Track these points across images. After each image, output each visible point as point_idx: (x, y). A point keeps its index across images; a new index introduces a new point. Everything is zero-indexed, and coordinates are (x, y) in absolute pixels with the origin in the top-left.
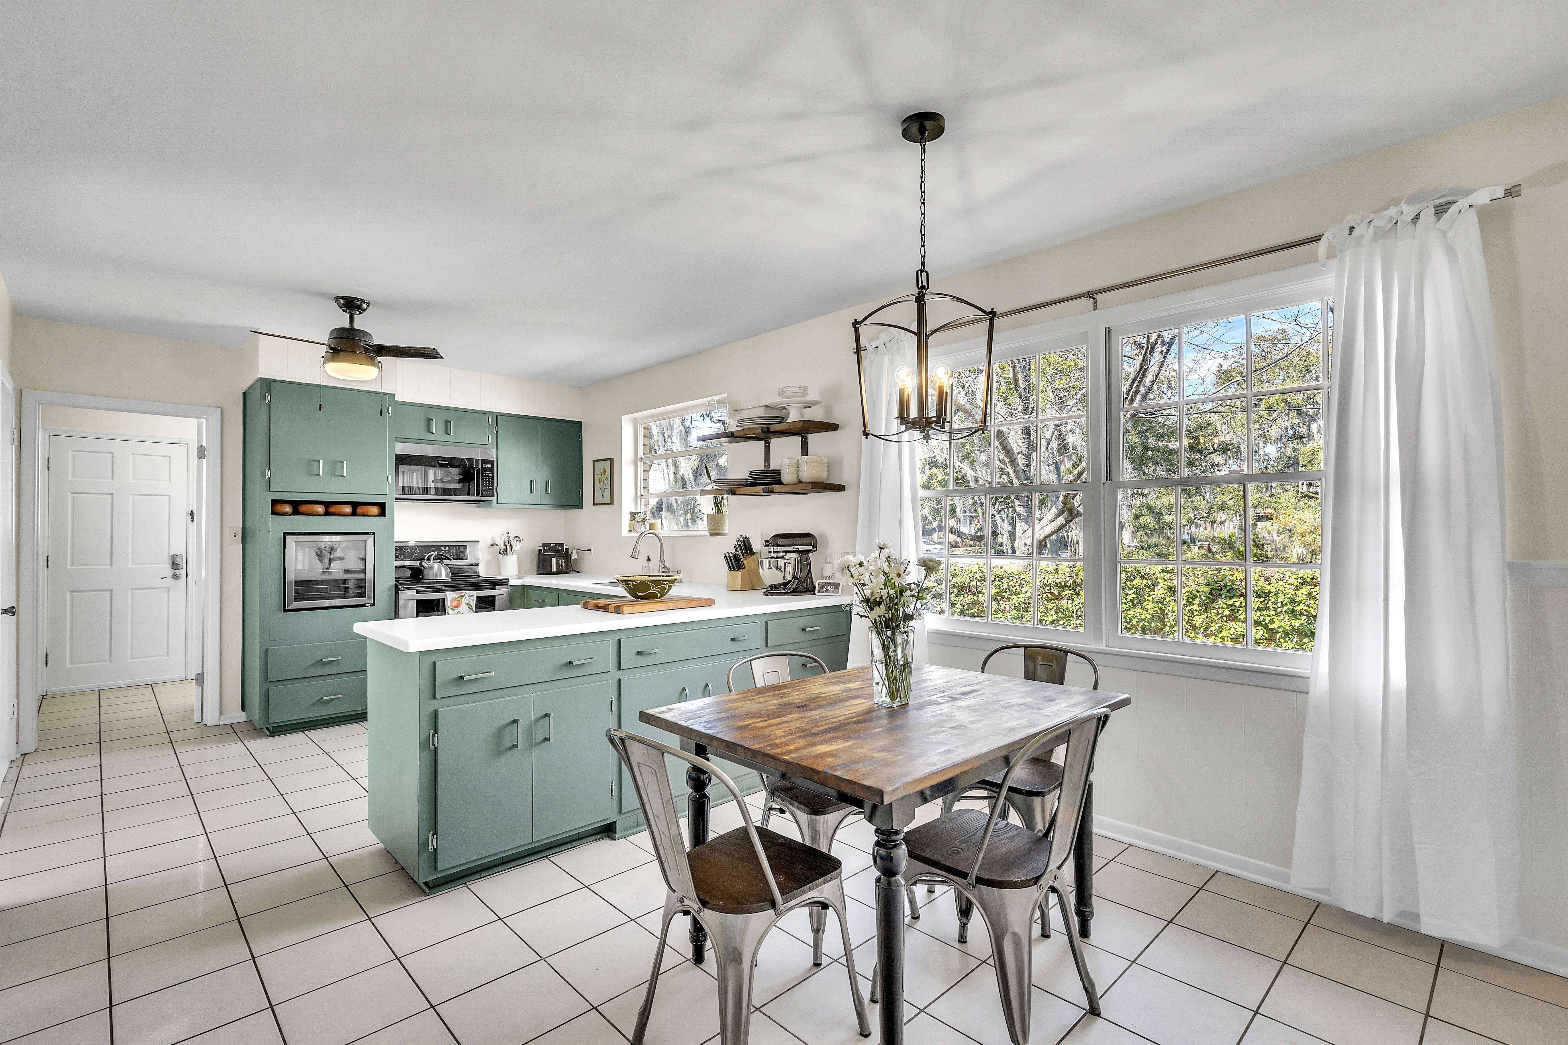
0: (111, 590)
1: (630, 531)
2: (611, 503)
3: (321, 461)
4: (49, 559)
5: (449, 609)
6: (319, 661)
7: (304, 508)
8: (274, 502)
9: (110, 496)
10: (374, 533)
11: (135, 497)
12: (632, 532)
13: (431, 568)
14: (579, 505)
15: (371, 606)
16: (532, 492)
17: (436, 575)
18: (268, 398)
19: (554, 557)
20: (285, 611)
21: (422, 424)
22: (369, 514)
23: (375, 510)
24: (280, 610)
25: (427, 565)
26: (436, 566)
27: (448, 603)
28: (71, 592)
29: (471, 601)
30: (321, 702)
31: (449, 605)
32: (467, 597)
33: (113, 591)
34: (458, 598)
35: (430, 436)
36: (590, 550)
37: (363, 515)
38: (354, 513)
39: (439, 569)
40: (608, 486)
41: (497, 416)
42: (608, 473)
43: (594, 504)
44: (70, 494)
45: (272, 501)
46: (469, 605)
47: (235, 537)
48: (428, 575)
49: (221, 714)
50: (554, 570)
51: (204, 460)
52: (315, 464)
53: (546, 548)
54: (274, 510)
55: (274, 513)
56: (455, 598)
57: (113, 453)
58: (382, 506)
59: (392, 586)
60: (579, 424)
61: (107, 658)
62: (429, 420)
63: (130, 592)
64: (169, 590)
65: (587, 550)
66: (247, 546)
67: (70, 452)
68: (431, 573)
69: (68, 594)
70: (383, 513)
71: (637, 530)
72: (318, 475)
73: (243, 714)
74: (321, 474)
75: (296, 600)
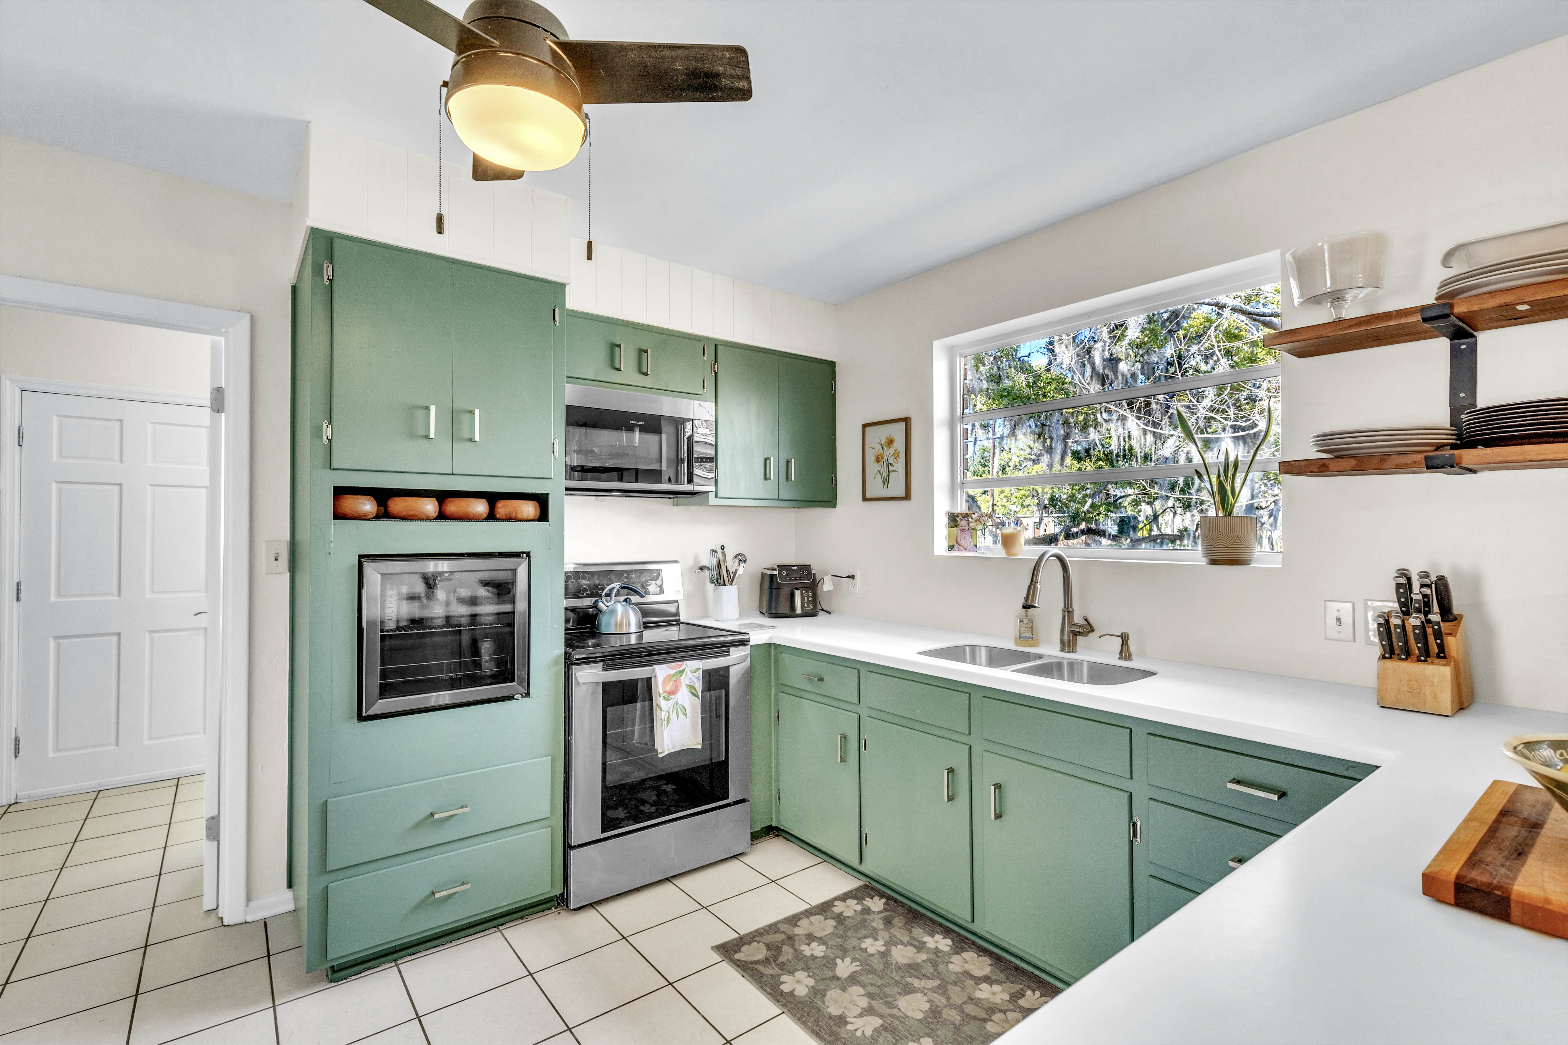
0: (119, 634)
1: (951, 548)
2: (907, 497)
3: (433, 408)
4: (23, 588)
5: (661, 699)
6: (427, 818)
7: (397, 505)
8: (340, 492)
9: (117, 488)
10: (528, 554)
11: (157, 489)
12: (956, 548)
13: (613, 612)
14: (830, 501)
15: (522, 697)
16: (766, 478)
17: (621, 625)
18: (328, 272)
19: (797, 589)
20: (361, 718)
21: (600, 355)
22: (519, 516)
23: (529, 509)
24: (352, 718)
25: (605, 608)
26: (620, 608)
27: (659, 687)
28: (56, 638)
29: (696, 681)
30: (430, 900)
31: (661, 691)
32: (689, 673)
33: (122, 635)
34: (674, 675)
35: (615, 377)
36: (852, 577)
37: (509, 519)
38: (492, 516)
39: (626, 614)
40: (900, 466)
41: (717, 345)
42: (899, 444)
43: (865, 499)
44: (54, 484)
45: (336, 488)
46: (691, 688)
47: (276, 560)
48: (608, 625)
49: (249, 899)
50: (799, 610)
51: (223, 414)
52: (421, 413)
53: (784, 573)
54: (339, 510)
55: (338, 515)
56: (670, 677)
57: (121, 421)
58: (542, 501)
59: (561, 655)
60: (832, 364)
61: (113, 739)
62: (614, 347)
63: (147, 636)
64: (206, 633)
65: (849, 577)
66: (298, 576)
67: (55, 418)
68: (613, 622)
69: (52, 643)
70: (543, 516)
71: (965, 545)
72: (427, 437)
73: (289, 894)
74: (432, 435)
75: (382, 695)
